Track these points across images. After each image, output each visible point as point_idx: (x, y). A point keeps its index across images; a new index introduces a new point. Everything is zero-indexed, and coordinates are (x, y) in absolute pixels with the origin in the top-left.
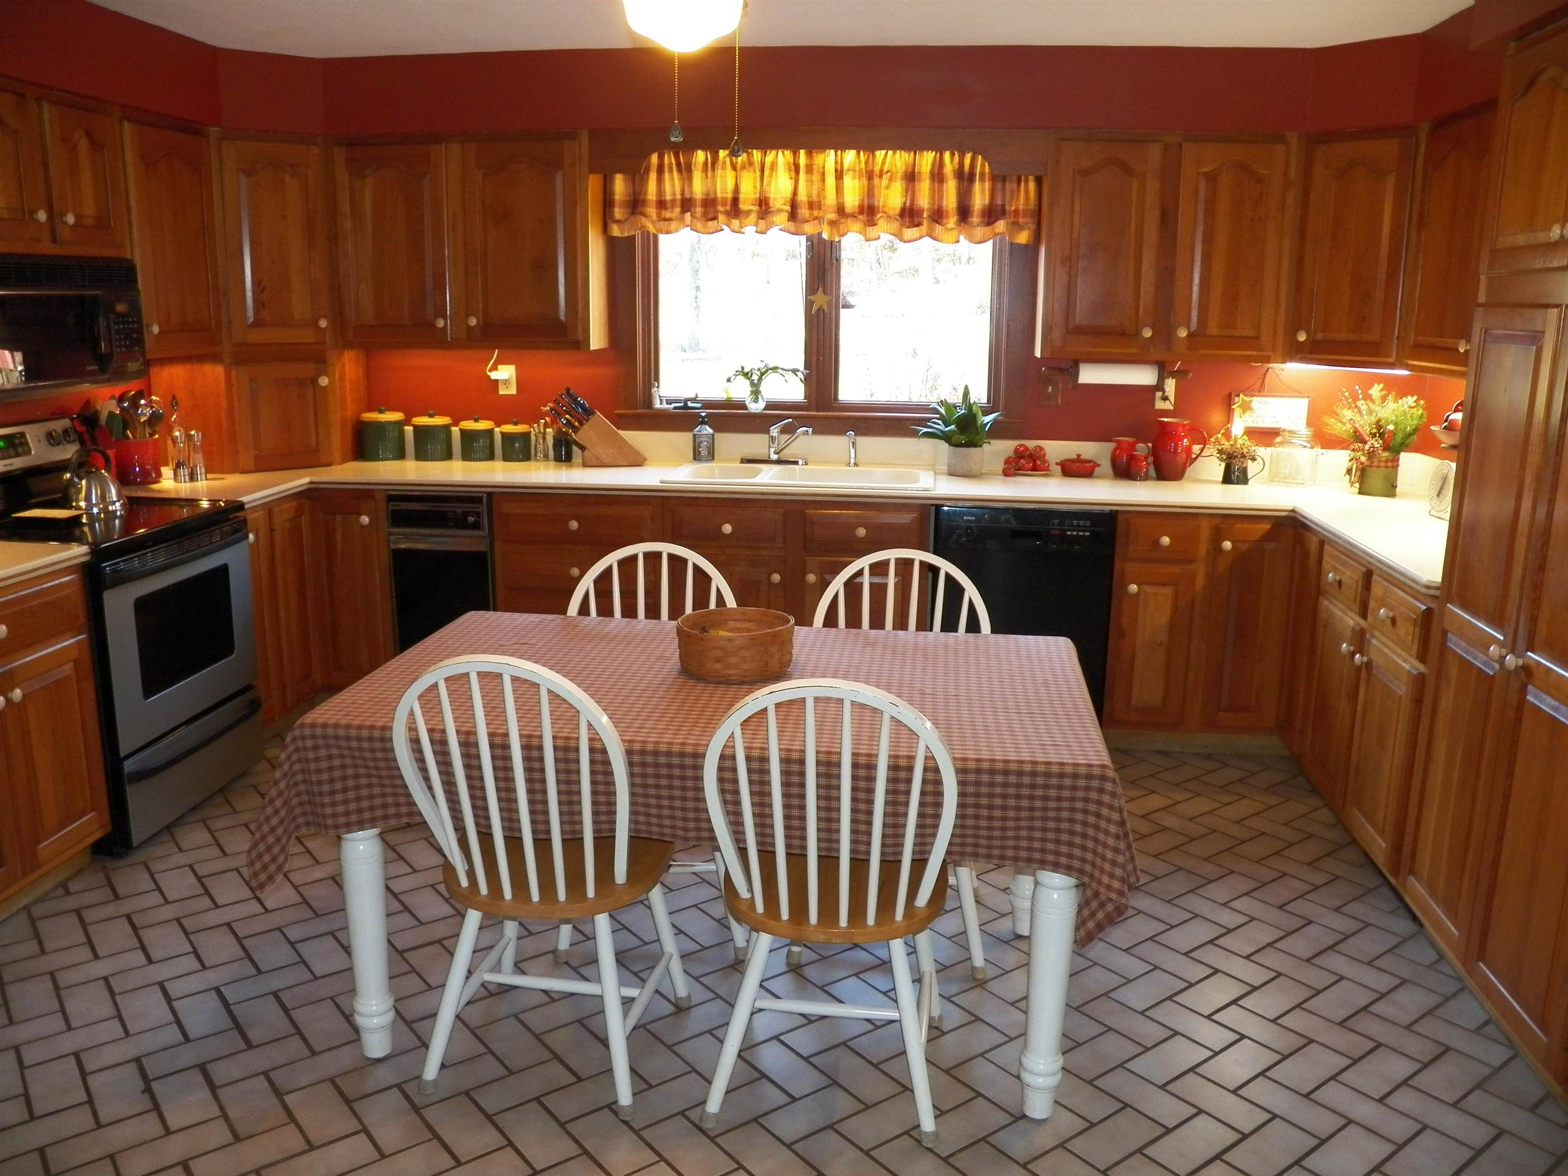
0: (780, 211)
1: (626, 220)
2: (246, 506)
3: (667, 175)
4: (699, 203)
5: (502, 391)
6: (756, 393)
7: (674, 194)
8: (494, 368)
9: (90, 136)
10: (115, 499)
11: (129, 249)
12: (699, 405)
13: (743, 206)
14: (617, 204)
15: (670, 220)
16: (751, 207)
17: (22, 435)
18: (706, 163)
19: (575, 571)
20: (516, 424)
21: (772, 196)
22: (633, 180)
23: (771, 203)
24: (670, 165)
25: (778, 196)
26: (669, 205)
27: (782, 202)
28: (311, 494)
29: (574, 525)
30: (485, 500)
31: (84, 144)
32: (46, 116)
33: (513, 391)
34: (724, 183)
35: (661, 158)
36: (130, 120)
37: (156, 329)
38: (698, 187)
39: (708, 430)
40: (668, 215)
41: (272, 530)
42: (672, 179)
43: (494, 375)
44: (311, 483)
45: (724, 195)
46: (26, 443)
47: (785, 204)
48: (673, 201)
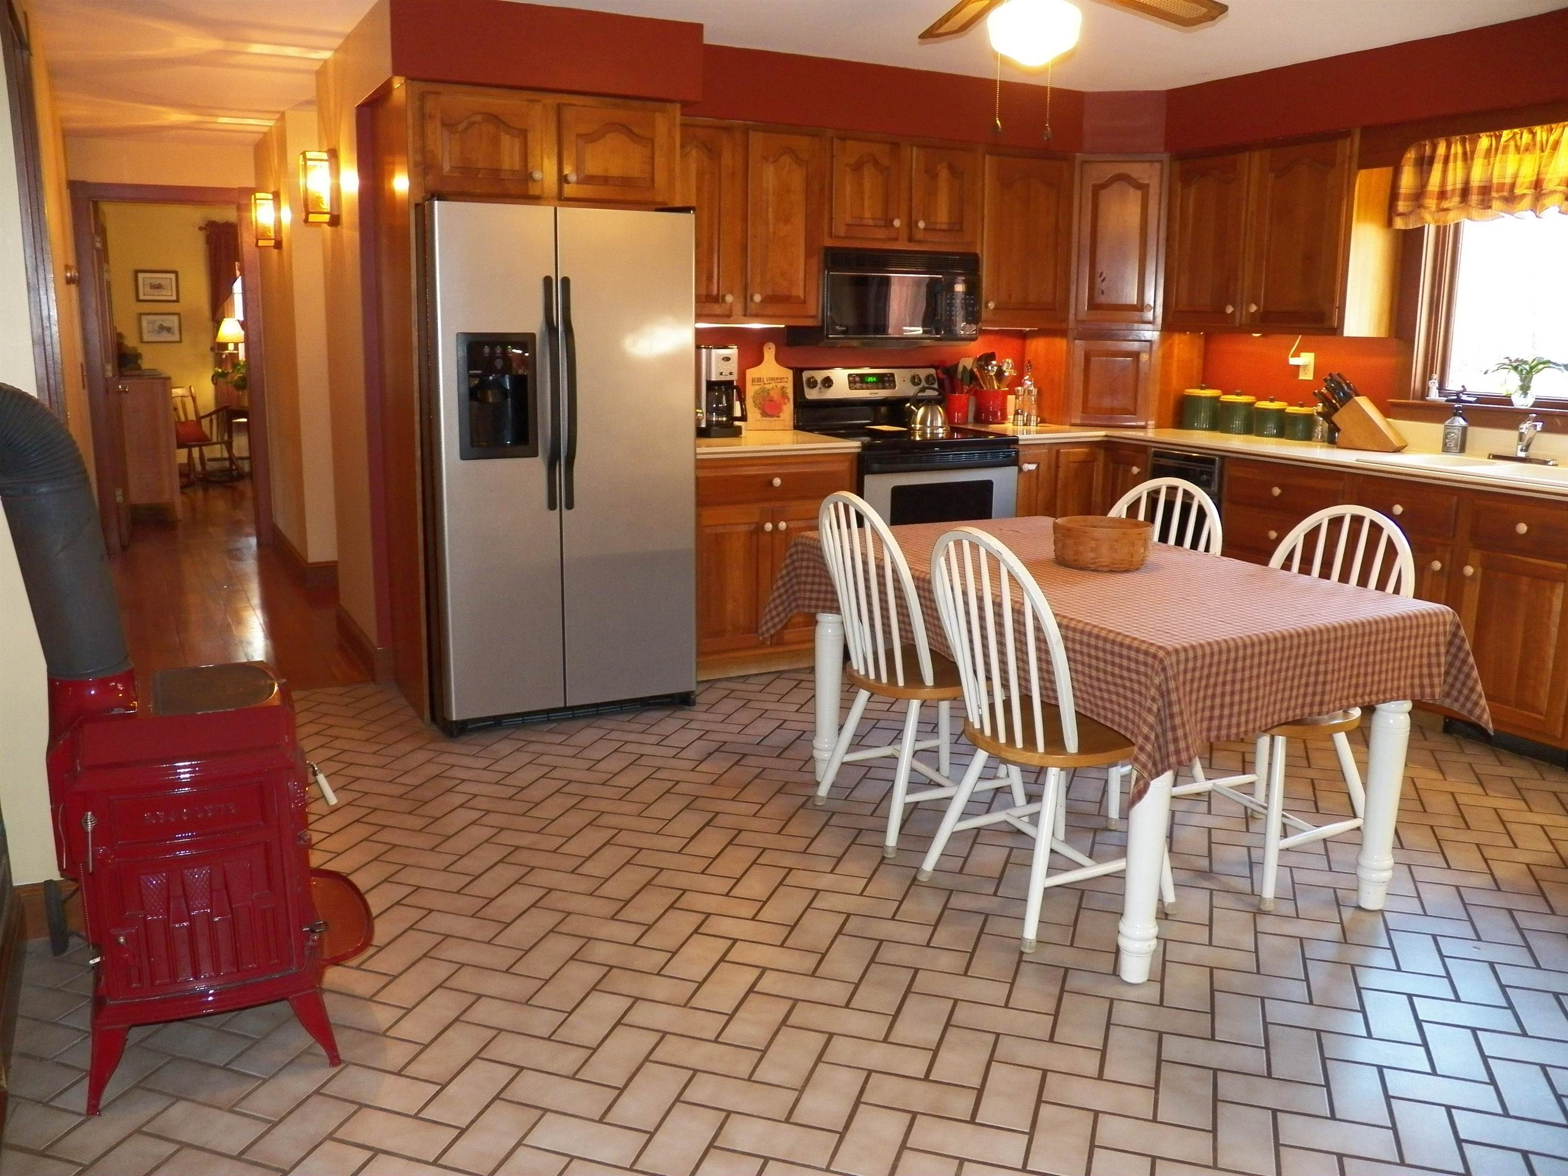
0: (1553, 192)
1: (1411, 212)
2: (1020, 443)
3: (1451, 165)
4: (1475, 191)
5: (1302, 377)
6: (1525, 389)
7: (1455, 184)
8: (1296, 355)
9: (951, 168)
10: (940, 424)
11: (979, 245)
12: (1473, 399)
13: (1518, 191)
14: (1402, 197)
15: (1447, 210)
16: (1525, 191)
17: (892, 375)
18: (1489, 151)
19: (1273, 535)
20: (1302, 406)
21: (1548, 176)
22: (1421, 173)
23: (1544, 186)
24: (1456, 155)
25: (1553, 177)
26: (1449, 195)
27: (1557, 181)
28: (1108, 445)
29: (1277, 491)
30: (1217, 462)
31: (944, 174)
32: (914, 155)
33: (1309, 376)
34: (1504, 168)
35: (1449, 147)
36: (991, 154)
37: (991, 305)
38: (1477, 175)
39: (1460, 422)
40: (1445, 204)
41: (1057, 467)
42: (1455, 169)
43: (1293, 361)
44: (1106, 436)
45: (1502, 181)
46: (894, 381)
47: (1559, 185)
48: (1453, 190)
